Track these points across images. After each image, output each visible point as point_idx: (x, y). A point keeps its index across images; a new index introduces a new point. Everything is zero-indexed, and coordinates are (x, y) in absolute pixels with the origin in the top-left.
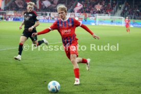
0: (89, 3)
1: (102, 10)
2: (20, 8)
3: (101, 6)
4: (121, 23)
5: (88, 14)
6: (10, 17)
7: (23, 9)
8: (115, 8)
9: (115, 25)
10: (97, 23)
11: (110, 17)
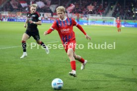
0: (81, 3)
1: (94, 11)
2: (15, 9)
3: (93, 7)
4: (113, 23)
5: (80, 15)
6: (4, 18)
7: (17, 9)
8: (106, 9)
9: (107, 25)
10: (89, 24)
11: (101, 17)
